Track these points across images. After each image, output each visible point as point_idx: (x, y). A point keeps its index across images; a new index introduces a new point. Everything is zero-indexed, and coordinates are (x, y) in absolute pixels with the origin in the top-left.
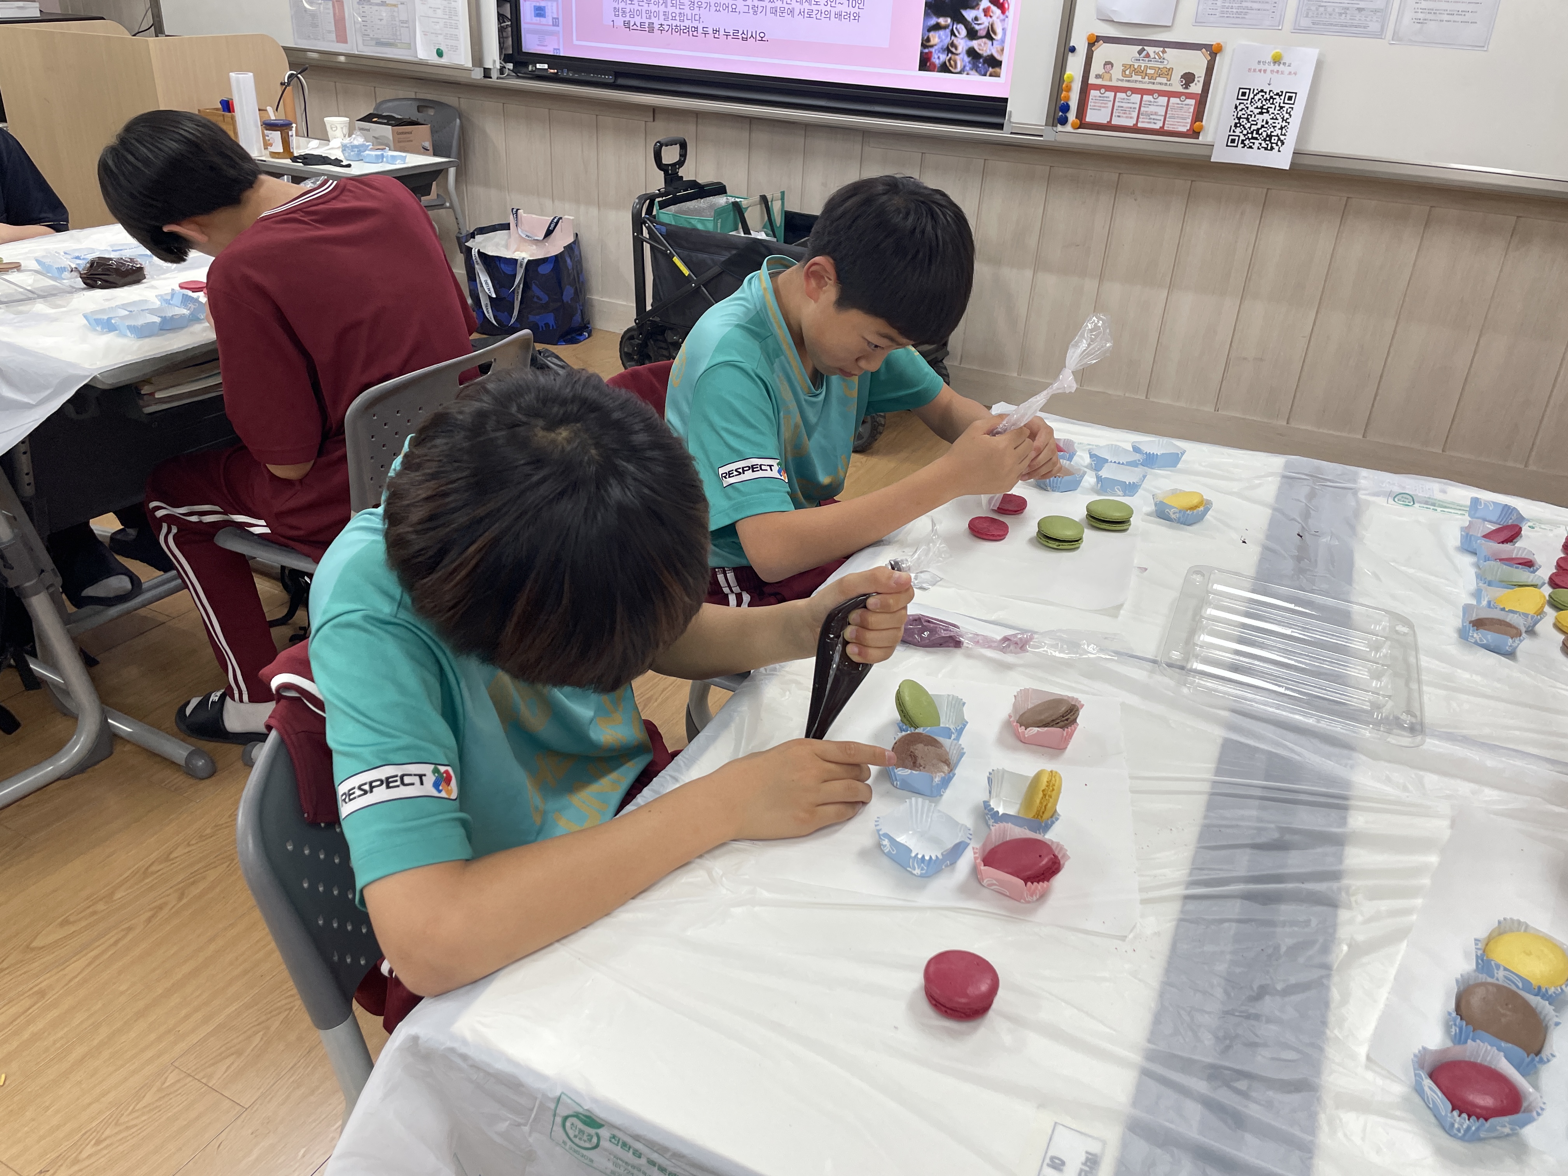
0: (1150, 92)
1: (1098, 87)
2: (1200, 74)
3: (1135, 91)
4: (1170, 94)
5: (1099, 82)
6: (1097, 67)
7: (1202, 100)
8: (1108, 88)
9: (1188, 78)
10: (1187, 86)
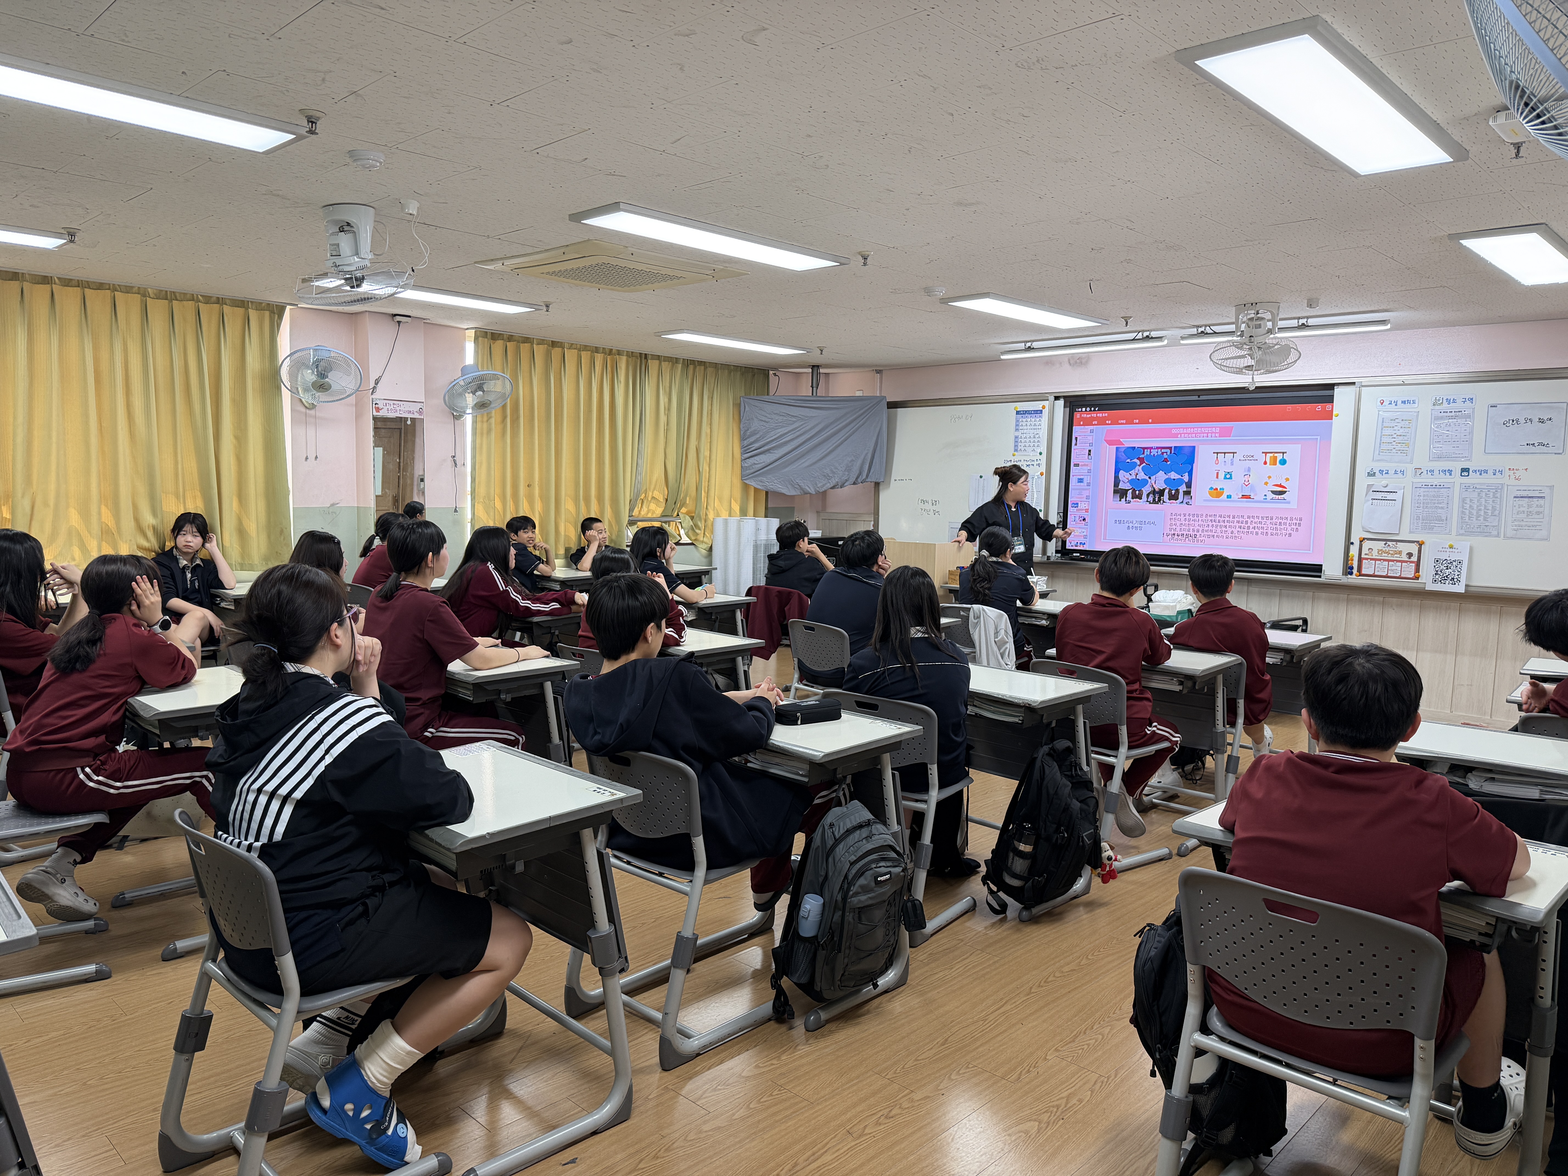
0: (1393, 561)
1: (1367, 559)
2: (1415, 553)
3: (1385, 560)
4: (1402, 562)
5: (1367, 557)
6: (1365, 550)
7: (1418, 564)
8: (1372, 559)
9: (1410, 555)
10: (1410, 558)
